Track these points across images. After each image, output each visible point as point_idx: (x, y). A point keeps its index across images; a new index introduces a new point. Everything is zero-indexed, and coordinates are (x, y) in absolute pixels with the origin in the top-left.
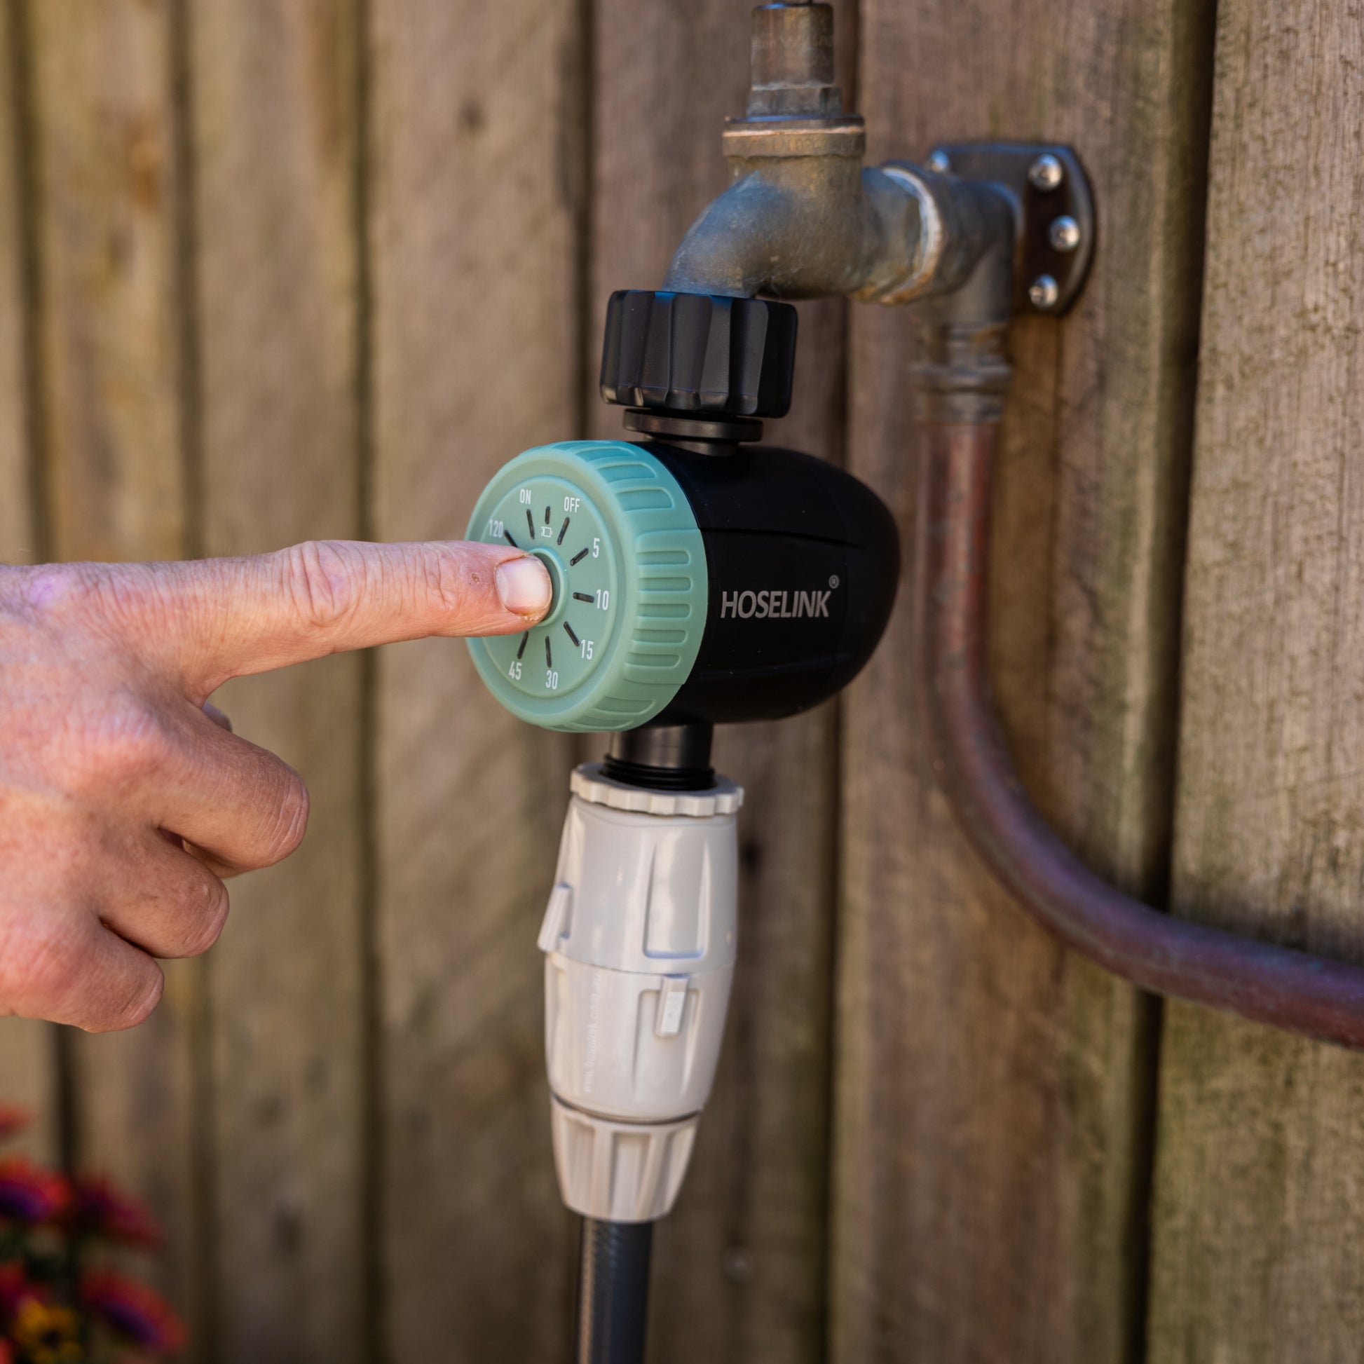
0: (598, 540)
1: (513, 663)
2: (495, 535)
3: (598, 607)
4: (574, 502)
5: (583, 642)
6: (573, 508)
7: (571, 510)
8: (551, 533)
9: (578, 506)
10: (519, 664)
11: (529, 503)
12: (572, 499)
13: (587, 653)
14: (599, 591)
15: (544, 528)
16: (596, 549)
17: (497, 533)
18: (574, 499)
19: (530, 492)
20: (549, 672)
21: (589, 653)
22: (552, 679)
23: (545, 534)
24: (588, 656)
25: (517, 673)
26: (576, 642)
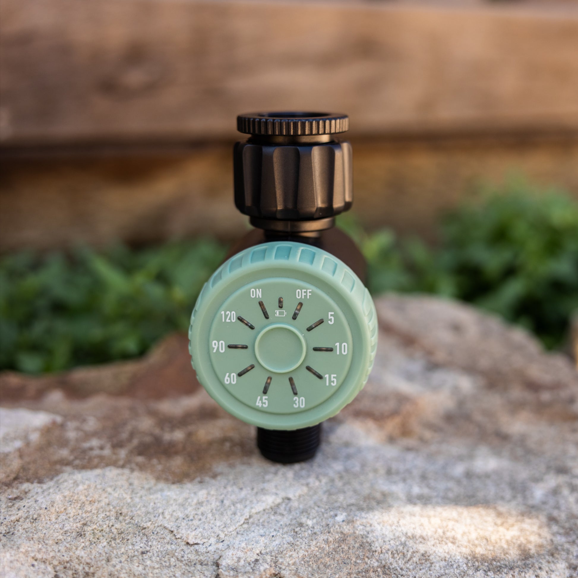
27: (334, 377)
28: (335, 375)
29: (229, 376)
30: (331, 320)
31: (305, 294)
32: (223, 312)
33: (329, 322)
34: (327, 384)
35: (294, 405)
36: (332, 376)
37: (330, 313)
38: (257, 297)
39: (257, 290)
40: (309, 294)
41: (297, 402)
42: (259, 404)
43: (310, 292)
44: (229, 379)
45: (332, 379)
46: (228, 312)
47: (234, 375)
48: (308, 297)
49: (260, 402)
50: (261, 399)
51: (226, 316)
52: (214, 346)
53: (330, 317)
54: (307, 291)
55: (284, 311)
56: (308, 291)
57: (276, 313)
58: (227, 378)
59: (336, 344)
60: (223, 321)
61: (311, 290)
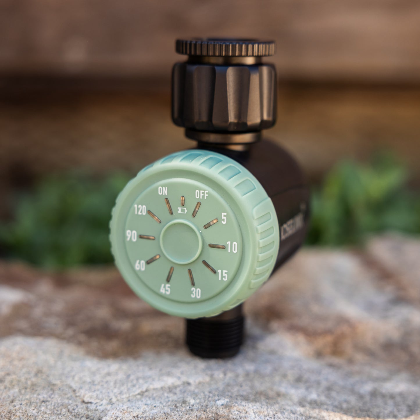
0: (226, 214)
1: (163, 285)
2: (140, 213)
3: (229, 251)
4: (203, 193)
5: (219, 271)
6: (203, 197)
7: (201, 198)
8: (186, 211)
9: (207, 195)
10: (168, 285)
11: (166, 194)
12: (201, 191)
13: (222, 277)
14: (229, 243)
15: (180, 209)
16: (224, 219)
17: (141, 212)
18: (203, 191)
19: (166, 188)
20: (193, 289)
21: (225, 277)
22: (196, 293)
23: (181, 211)
24: (224, 278)
25: (166, 290)
26: (215, 272)
27: (225, 273)
28: (227, 271)
29: (139, 263)
30: (224, 220)
31: (203, 195)
32: (136, 206)
33: (222, 222)
34: (220, 279)
35: (192, 295)
36: (224, 271)
37: (223, 214)
38: (164, 194)
39: (164, 188)
40: (206, 195)
41: (194, 292)
42: (162, 291)
43: (207, 193)
44: (139, 265)
45: (224, 275)
46: (140, 206)
47: (143, 262)
48: (205, 198)
49: (164, 289)
50: (165, 287)
51: (138, 209)
52: (127, 235)
53: (223, 218)
54: (204, 192)
55: (185, 209)
56: (206, 192)
57: (179, 210)
58: (137, 264)
59: (228, 243)
60: (136, 213)
61: (207, 192)
